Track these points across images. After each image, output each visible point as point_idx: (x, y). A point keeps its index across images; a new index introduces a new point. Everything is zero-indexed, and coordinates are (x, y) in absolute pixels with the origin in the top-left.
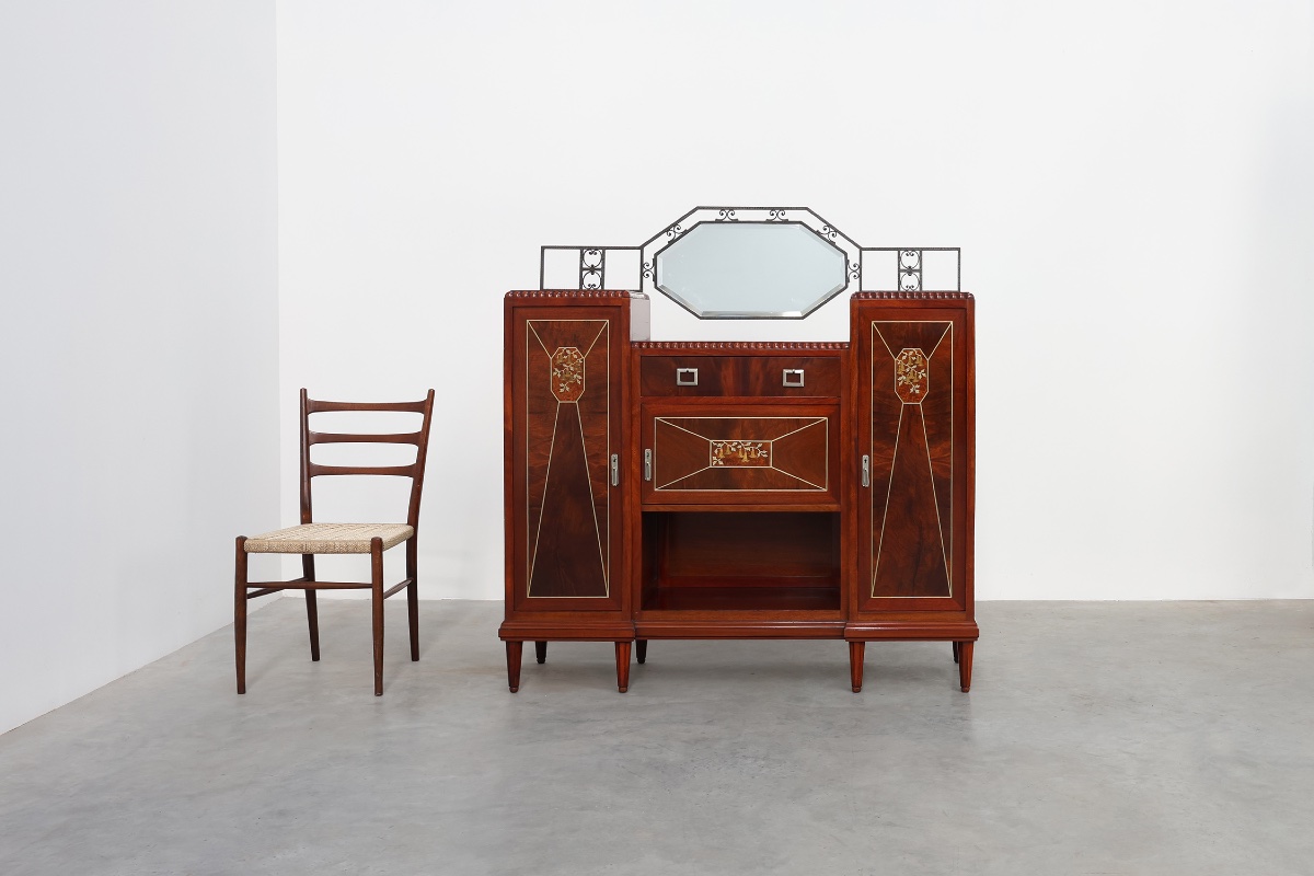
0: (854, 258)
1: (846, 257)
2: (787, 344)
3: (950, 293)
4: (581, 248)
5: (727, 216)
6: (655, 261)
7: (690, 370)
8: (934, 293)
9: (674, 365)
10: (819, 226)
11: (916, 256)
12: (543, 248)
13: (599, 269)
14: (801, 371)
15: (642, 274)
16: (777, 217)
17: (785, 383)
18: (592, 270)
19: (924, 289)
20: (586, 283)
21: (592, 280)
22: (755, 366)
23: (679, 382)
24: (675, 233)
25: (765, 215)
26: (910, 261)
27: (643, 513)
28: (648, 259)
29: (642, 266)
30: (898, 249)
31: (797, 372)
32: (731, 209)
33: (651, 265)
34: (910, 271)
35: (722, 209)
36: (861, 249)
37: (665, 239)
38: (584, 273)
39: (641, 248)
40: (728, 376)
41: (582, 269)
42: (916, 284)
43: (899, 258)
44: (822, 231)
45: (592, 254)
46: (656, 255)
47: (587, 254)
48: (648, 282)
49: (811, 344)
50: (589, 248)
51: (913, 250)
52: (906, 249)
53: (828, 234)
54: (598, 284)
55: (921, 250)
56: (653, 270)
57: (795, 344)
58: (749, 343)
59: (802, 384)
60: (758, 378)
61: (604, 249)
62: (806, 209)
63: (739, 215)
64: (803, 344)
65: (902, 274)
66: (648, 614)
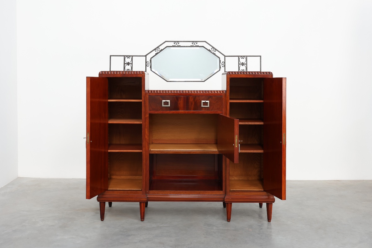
0: (222, 59)
1: (220, 59)
2: (203, 91)
3: (258, 72)
4: (124, 56)
5: (177, 44)
6: (151, 60)
7: (167, 101)
8: (252, 72)
9: (161, 99)
10: (210, 48)
11: (245, 59)
12: (111, 56)
13: (131, 64)
14: (208, 101)
15: (146, 65)
16: (194, 44)
17: (202, 106)
18: (128, 64)
19: (248, 71)
20: (126, 69)
21: (128, 67)
22: (191, 100)
23: (163, 105)
24: (158, 50)
25: (190, 44)
26: (243, 60)
27: (150, 154)
28: (148, 60)
29: (146, 62)
30: (238, 56)
31: (207, 101)
32: (178, 42)
33: (149, 62)
34: (243, 64)
35: (175, 42)
36: (225, 56)
37: (154, 53)
38: (125, 65)
39: (146, 56)
40: (181, 103)
41: (124, 64)
42: (245, 69)
43: (239, 59)
44: (211, 50)
45: (128, 58)
46: (151, 58)
47: (126, 58)
48: (148, 68)
49: (211, 91)
50: (127, 56)
51: (244, 56)
52: (241, 56)
53: (213, 51)
54: (130, 69)
55: (247, 56)
56: (150, 64)
57: (205, 91)
58: (188, 91)
59: (208, 106)
60: (192, 104)
61: (132, 56)
62: (205, 42)
63: (181, 44)
64: (208, 91)
65: (240, 65)
66: (151, 191)
